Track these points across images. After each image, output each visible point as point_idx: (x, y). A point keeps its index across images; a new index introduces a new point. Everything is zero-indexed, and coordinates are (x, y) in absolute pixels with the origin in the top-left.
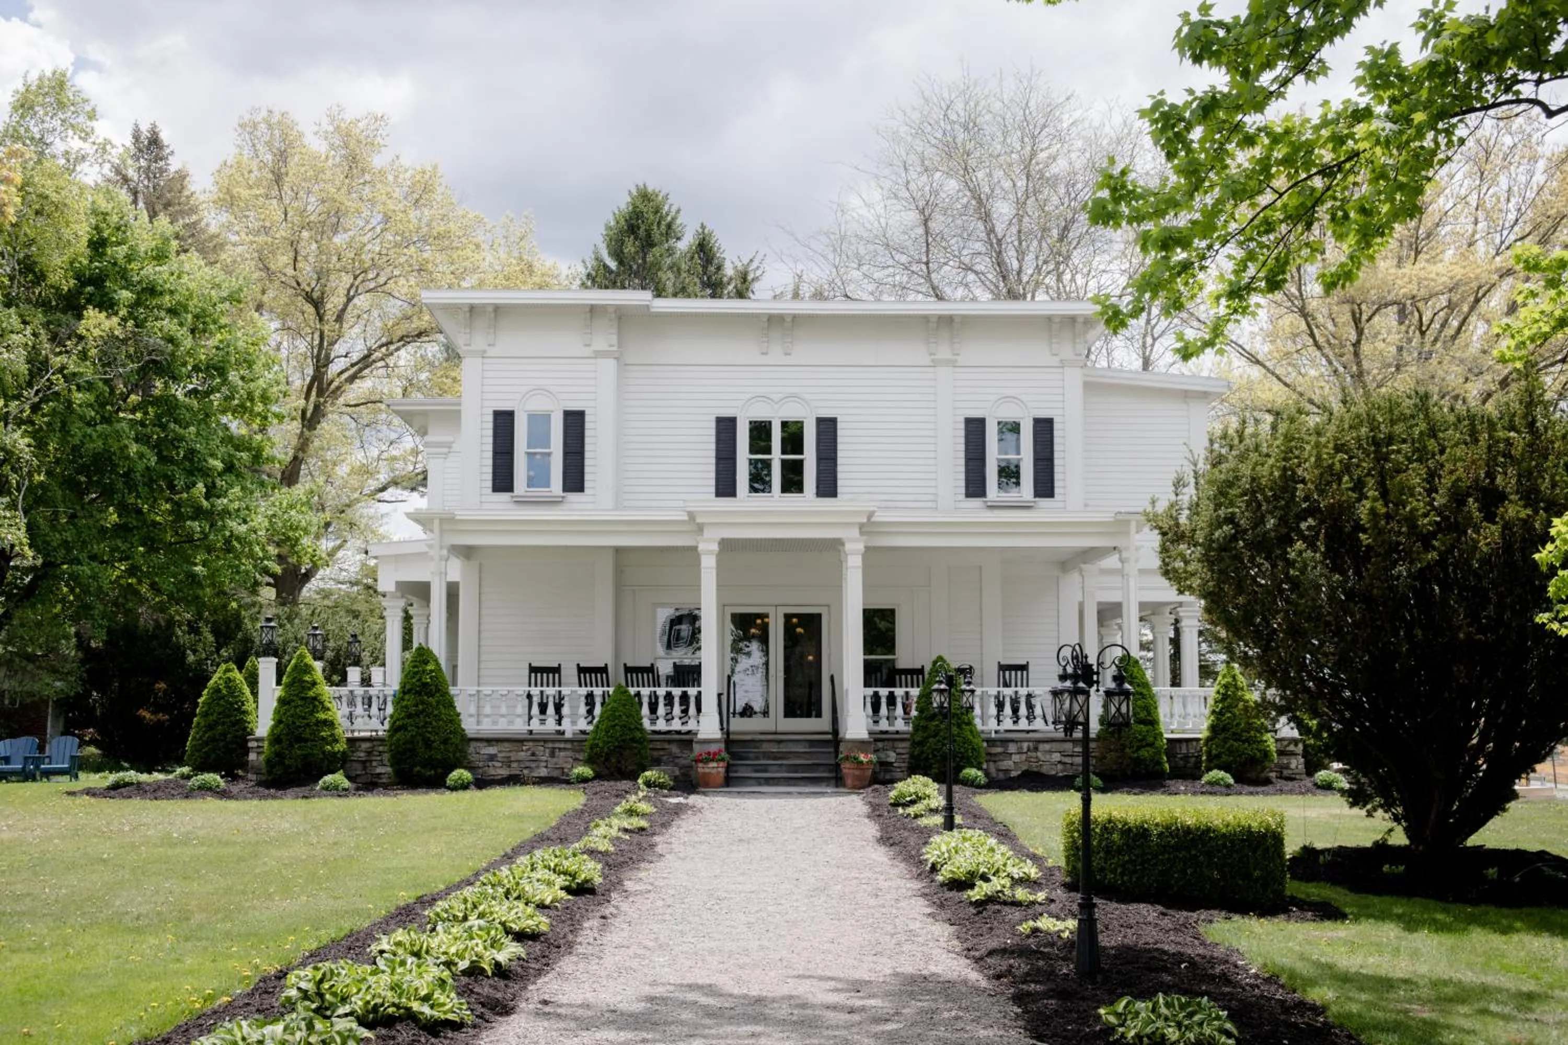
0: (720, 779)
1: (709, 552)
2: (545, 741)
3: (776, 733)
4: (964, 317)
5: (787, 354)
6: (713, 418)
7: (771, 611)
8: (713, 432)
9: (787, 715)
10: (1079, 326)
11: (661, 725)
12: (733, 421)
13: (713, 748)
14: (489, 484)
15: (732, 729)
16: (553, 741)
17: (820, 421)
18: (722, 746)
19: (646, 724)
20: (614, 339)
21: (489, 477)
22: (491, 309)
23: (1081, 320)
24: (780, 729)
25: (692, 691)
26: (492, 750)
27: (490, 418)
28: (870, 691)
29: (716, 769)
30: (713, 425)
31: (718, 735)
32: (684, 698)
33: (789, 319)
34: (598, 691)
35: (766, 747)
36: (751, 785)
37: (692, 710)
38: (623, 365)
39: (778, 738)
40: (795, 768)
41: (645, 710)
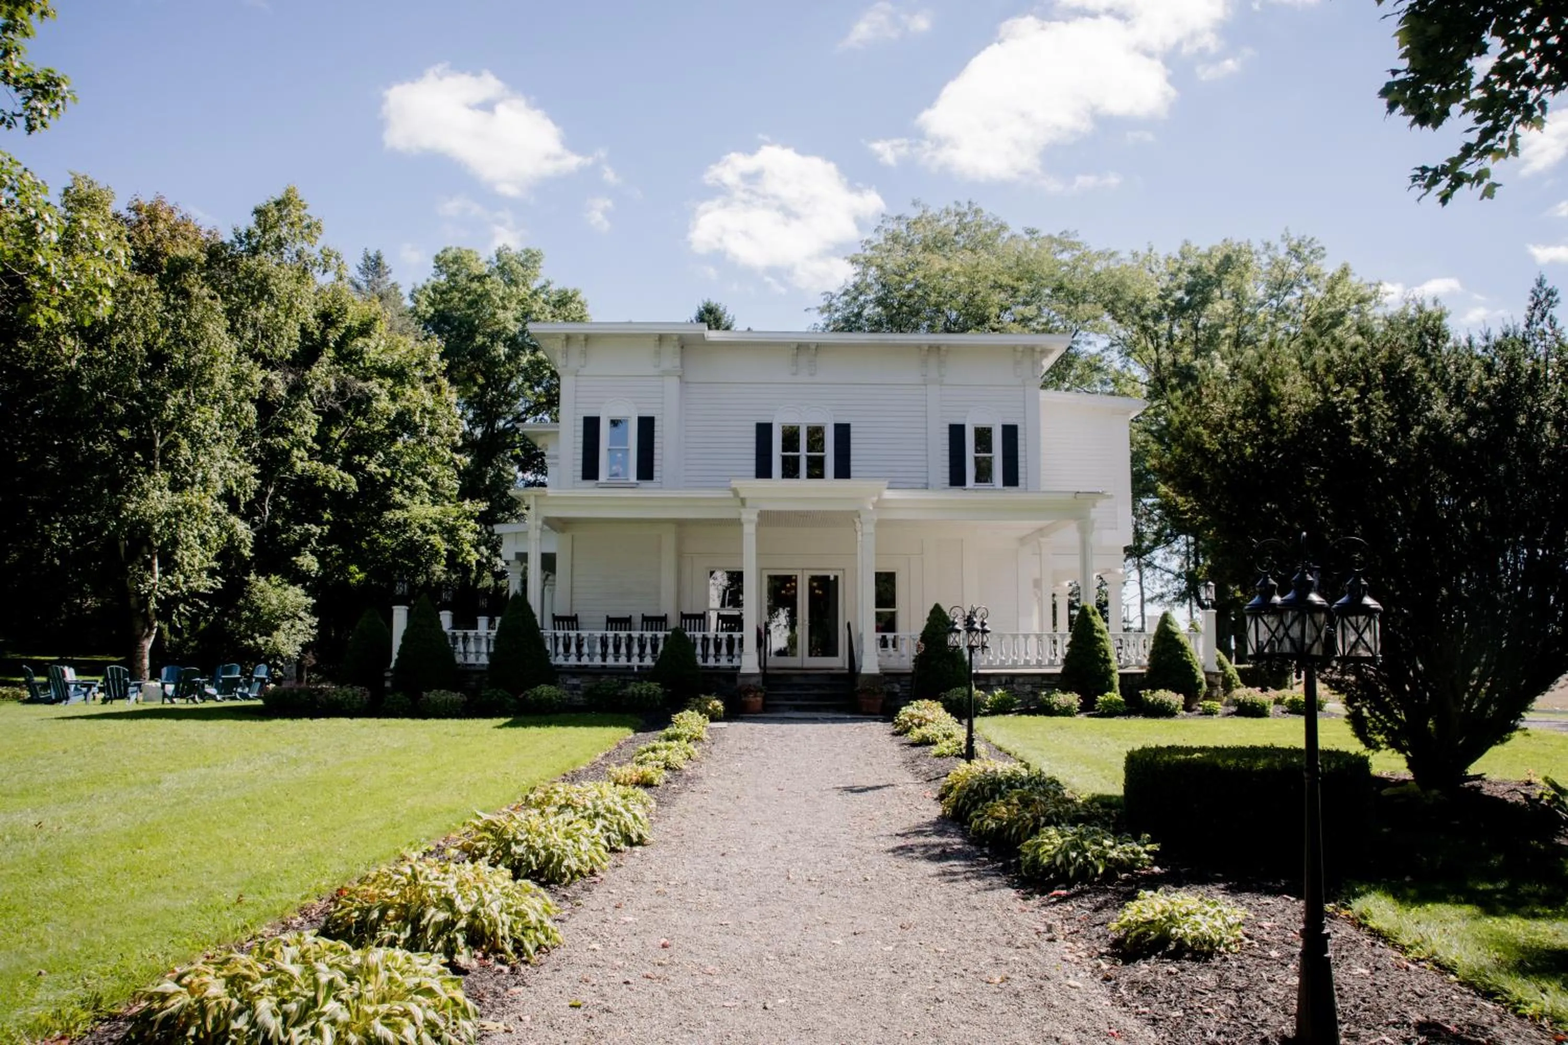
0: (759, 706)
1: (750, 521)
2: (619, 675)
3: (802, 669)
4: (949, 346)
5: (811, 375)
6: (754, 424)
7: (799, 573)
8: (754, 435)
9: (810, 655)
10: (1037, 355)
11: (711, 662)
12: (769, 426)
13: (753, 681)
14: (580, 473)
15: (768, 664)
16: (625, 675)
17: (838, 427)
18: (760, 679)
19: (699, 660)
20: (677, 362)
21: (580, 468)
22: (582, 338)
23: (1038, 349)
24: (806, 665)
25: (736, 635)
26: (575, 681)
27: (581, 423)
28: (880, 635)
29: (756, 700)
30: (754, 429)
31: (757, 670)
32: (730, 640)
33: (813, 347)
34: (661, 635)
35: (796, 680)
36: (784, 712)
37: (736, 650)
38: (684, 382)
39: (805, 673)
40: (819, 697)
41: (699, 650)
